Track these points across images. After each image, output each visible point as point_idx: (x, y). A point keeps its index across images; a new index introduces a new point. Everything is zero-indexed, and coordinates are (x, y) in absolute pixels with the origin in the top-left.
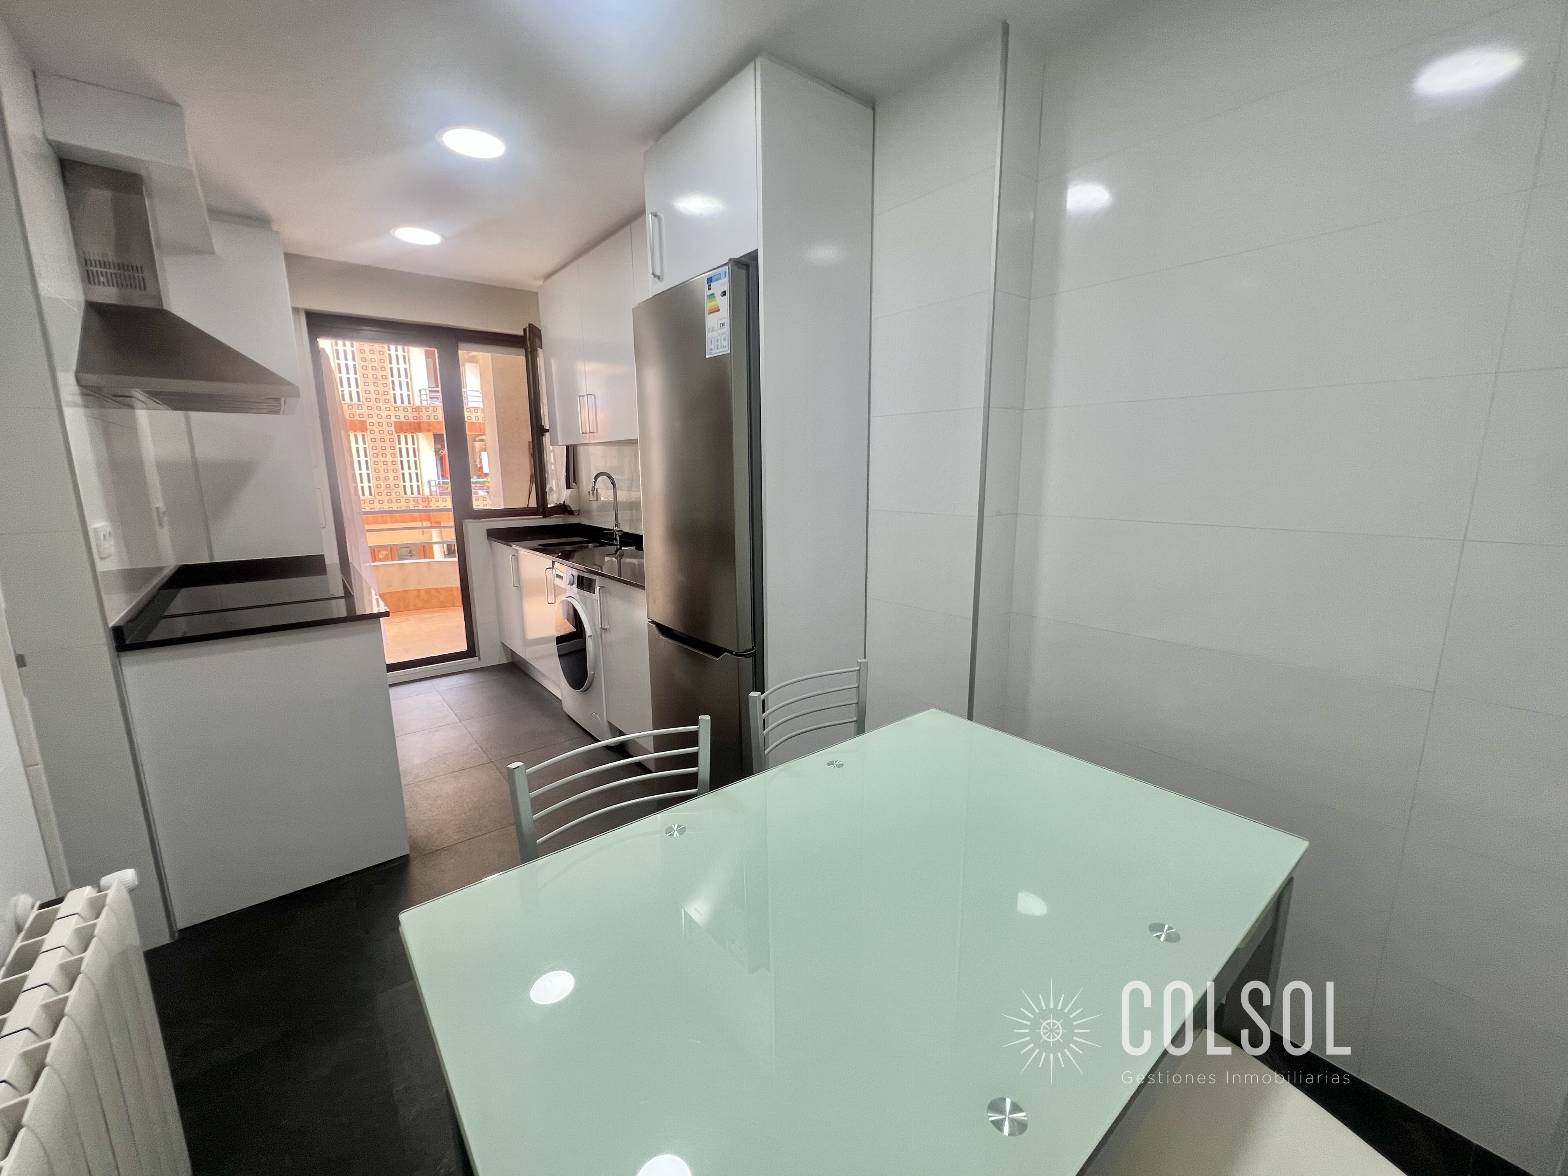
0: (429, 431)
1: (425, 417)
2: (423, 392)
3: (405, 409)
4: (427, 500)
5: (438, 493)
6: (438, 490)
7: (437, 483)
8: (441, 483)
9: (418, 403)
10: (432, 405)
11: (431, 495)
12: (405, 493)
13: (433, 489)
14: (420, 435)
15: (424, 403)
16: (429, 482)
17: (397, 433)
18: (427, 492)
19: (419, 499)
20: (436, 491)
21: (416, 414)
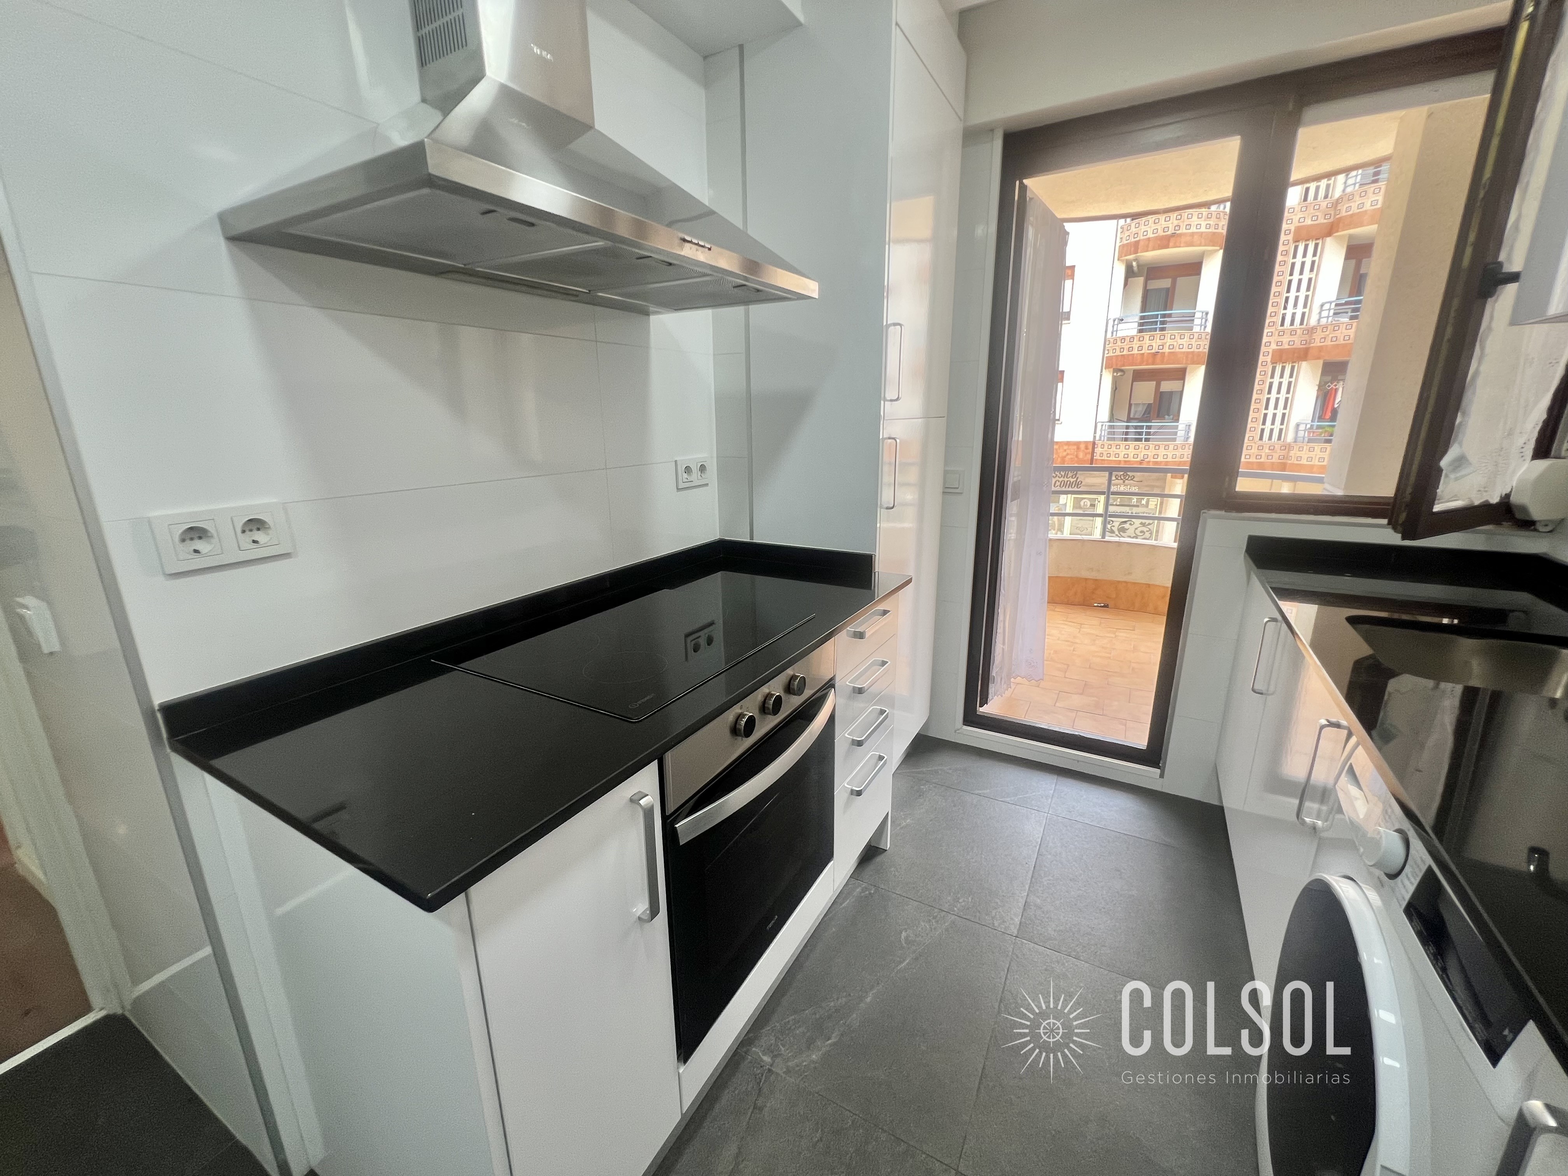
0: (1318, 358)
1: (1317, 340)
2: (1327, 306)
3: (1293, 333)
4: (1288, 447)
5: (1306, 439)
6: (1306, 435)
7: (1309, 426)
8: (1315, 428)
9: (1313, 322)
10: (1334, 322)
11: (1295, 442)
12: (1261, 438)
13: (1301, 434)
14: (1304, 364)
15: (1324, 321)
16: (1298, 425)
17: (1273, 363)
18: (1290, 438)
19: (1276, 446)
20: (1304, 438)
21: (1307, 337)
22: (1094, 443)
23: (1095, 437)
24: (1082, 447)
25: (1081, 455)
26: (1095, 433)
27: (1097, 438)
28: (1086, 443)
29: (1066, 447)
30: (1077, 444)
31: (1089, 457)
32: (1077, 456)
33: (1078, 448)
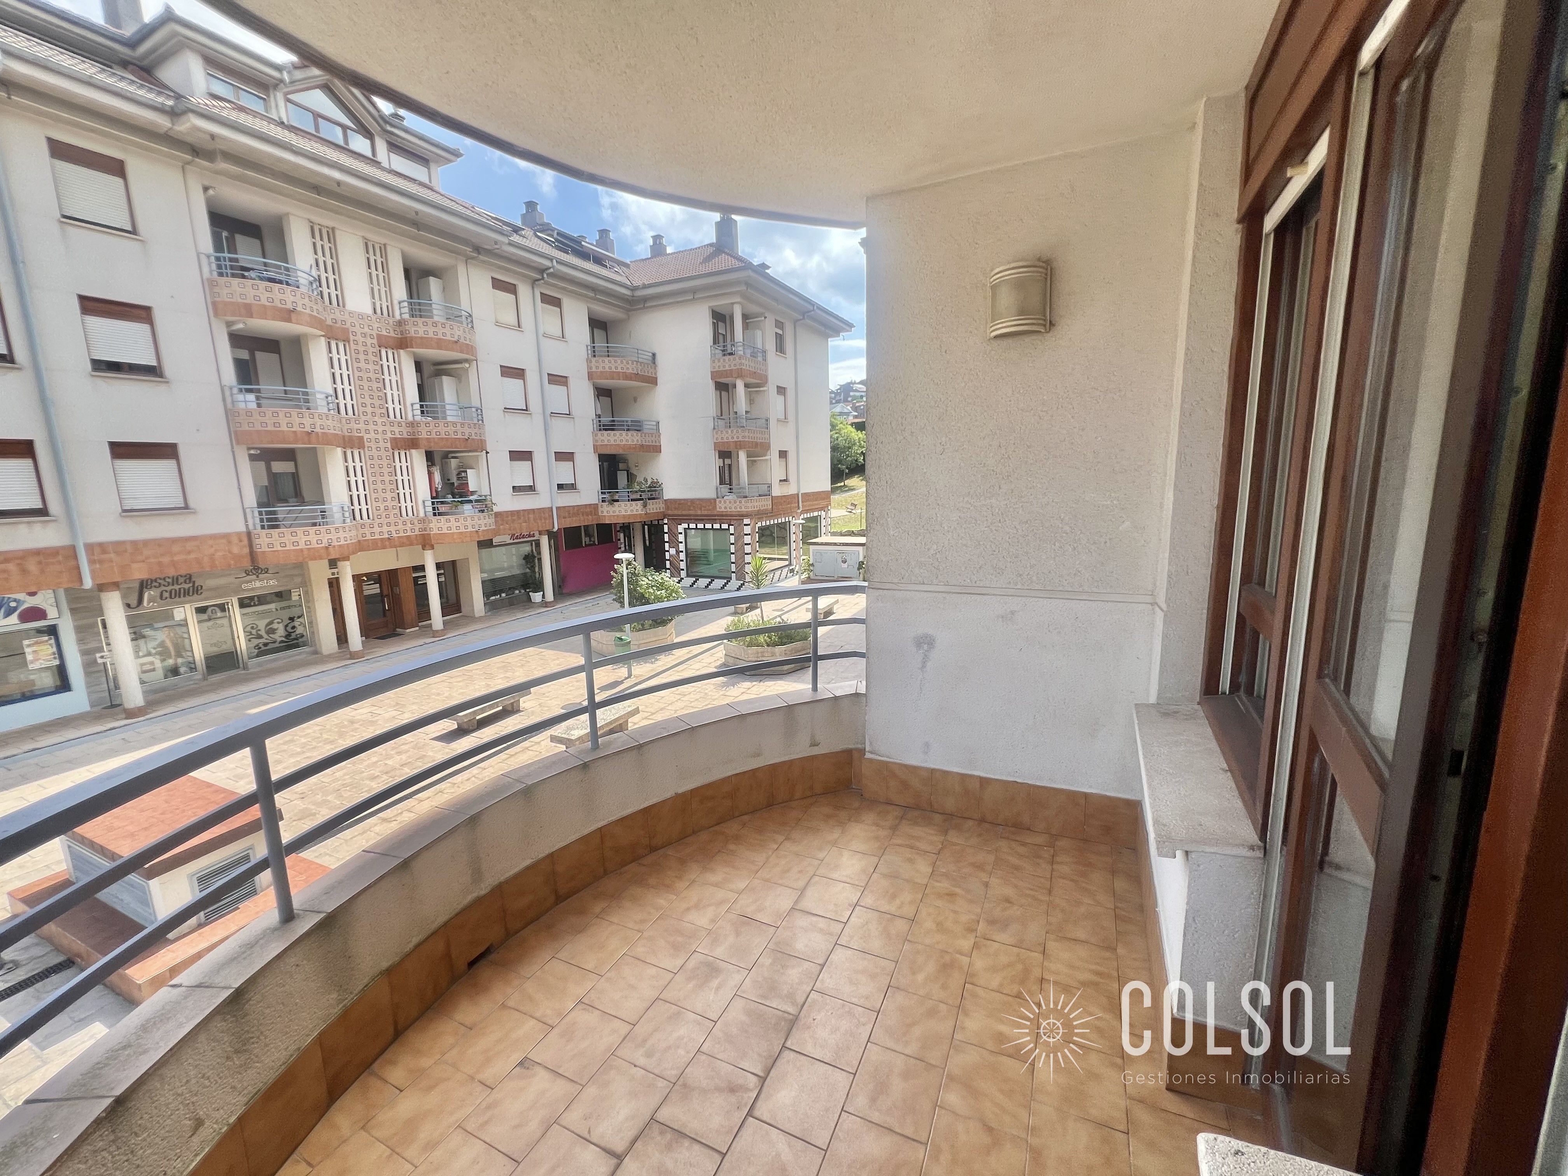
0: (421, 447)
1: (424, 433)
2: (415, 408)
3: (399, 425)
9: (410, 418)
10: (423, 420)
12: (401, 516)
14: (413, 452)
15: (416, 418)
17: (391, 449)
18: (422, 514)
21: (410, 429)
22: (249, 534)
23: (247, 526)
24: (235, 540)
25: (235, 550)
26: (246, 521)
27: (251, 527)
28: (238, 534)
29: (211, 542)
30: (226, 536)
31: (246, 550)
32: (230, 552)
33: (230, 542)
